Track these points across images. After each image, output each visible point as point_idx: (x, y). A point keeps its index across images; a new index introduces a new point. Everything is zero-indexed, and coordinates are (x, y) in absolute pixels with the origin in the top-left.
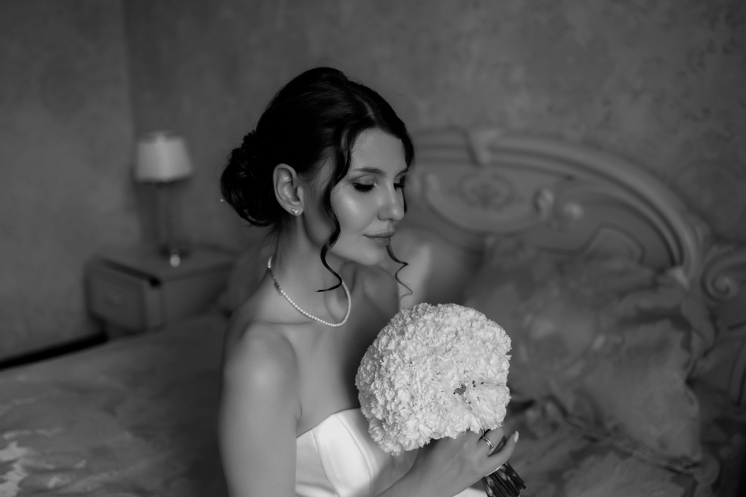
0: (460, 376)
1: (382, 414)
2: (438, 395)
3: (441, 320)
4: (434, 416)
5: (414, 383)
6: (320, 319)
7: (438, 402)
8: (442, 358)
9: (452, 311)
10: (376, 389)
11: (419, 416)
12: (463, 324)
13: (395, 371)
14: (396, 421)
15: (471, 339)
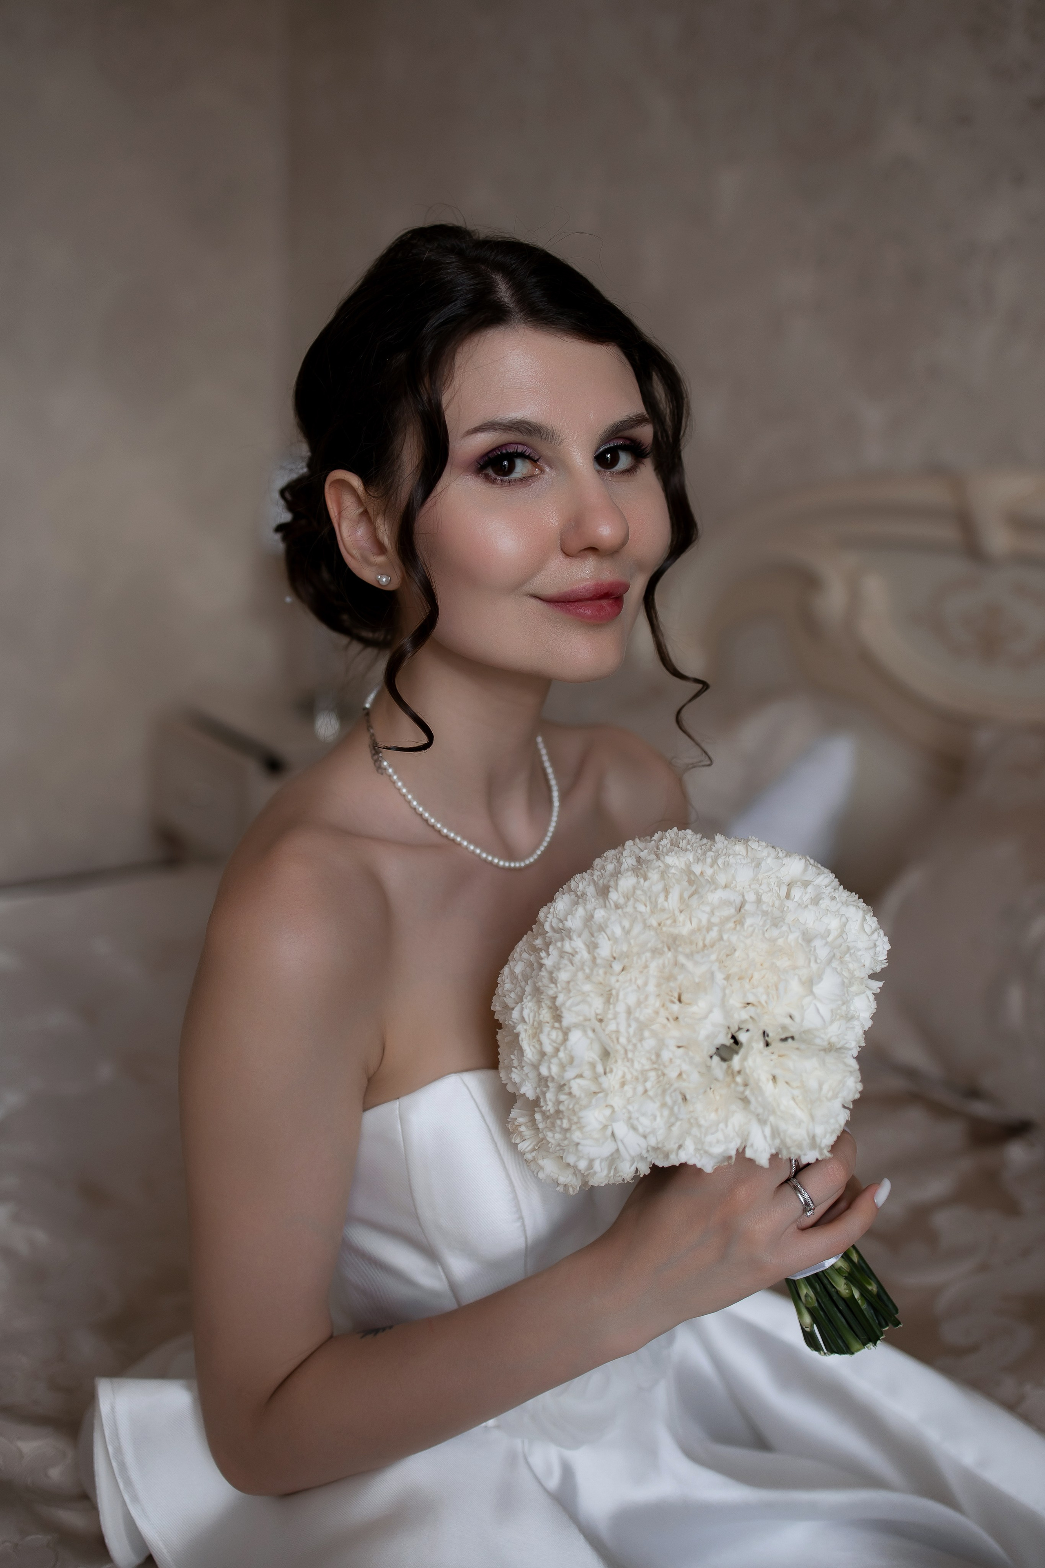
0: (727, 1012)
1: (534, 1086)
2: (666, 1055)
3: (709, 872)
4: (652, 1107)
5: (610, 1016)
6: (470, 842)
7: (666, 1071)
8: (689, 965)
9: (745, 854)
10: (523, 1020)
11: (617, 1101)
12: (764, 887)
13: (568, 982)
14: (562, 1108)
15: (775, 925)
